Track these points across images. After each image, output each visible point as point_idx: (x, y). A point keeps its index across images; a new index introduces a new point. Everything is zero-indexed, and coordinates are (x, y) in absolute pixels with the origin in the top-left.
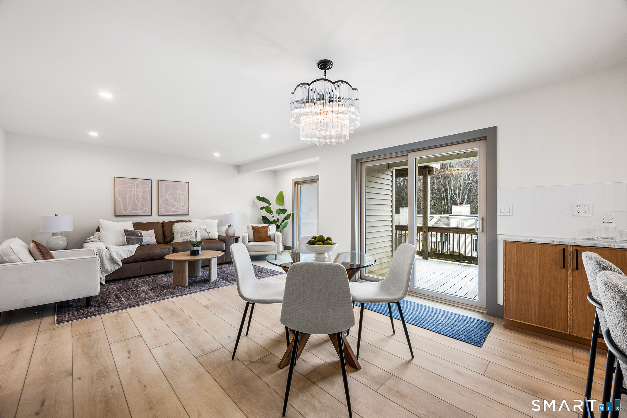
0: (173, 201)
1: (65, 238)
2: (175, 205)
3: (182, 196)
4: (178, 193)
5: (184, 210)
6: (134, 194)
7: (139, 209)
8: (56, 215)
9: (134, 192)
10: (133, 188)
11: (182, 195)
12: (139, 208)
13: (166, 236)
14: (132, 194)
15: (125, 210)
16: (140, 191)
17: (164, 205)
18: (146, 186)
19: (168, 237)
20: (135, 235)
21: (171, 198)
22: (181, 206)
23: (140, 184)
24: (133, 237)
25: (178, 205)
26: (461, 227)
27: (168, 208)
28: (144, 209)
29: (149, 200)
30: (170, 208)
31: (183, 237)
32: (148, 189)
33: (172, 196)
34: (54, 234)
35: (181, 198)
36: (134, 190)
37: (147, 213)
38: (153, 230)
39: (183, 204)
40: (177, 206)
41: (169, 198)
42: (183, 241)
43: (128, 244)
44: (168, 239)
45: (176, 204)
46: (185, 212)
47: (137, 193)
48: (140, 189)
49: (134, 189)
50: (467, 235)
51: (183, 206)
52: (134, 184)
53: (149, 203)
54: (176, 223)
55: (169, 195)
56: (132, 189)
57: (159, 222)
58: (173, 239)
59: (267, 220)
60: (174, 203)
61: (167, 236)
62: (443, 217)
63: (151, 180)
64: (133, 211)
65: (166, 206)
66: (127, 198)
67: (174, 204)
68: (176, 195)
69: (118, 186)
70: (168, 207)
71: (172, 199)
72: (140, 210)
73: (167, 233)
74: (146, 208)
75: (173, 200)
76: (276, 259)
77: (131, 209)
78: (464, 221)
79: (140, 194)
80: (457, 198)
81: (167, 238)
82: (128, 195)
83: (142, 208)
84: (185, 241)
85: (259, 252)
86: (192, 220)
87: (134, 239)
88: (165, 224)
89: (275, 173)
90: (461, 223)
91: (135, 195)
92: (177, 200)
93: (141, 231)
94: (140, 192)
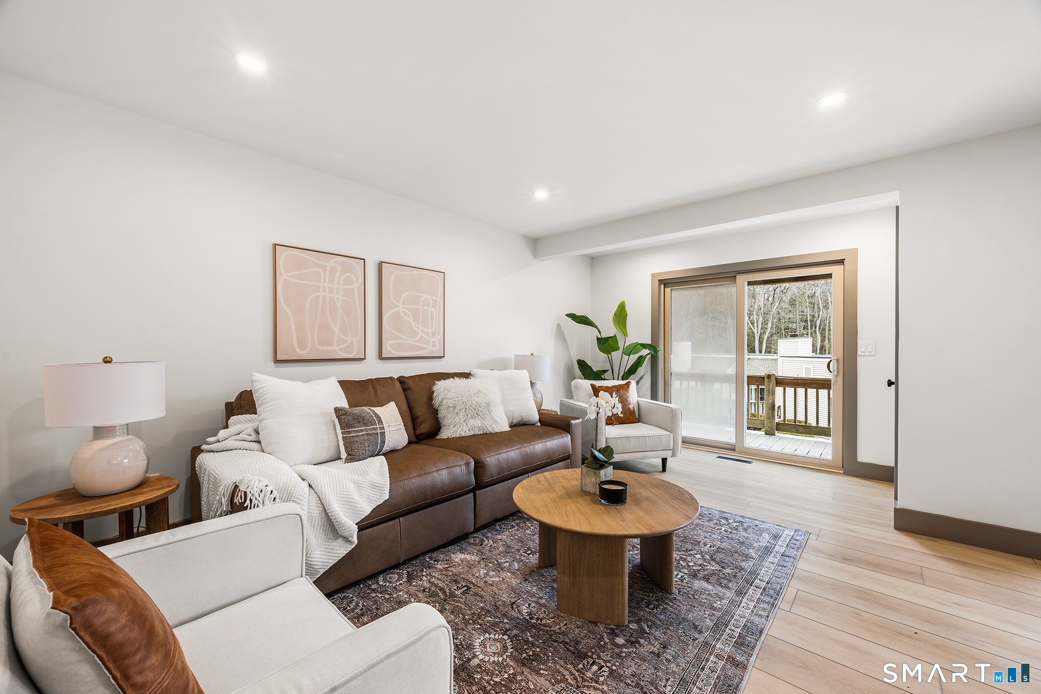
0: (411, 321)
1: (138, 445)
2: (417, 329)
3: (430, 309)
4: (422, 299)
5: (434, 345)
6: (324, 297)
7: (335, 343)
8: (107, 361)
9: (325, 291)
10: (322, 281)
11: (431, 305)
12: (336, 339)
13: (417, 417)
14: (319, 296)
15: (302, 346)
16: (338, 289)
17: (394, 332)
18: (352, 276)
19: (423, 422)
20: (366, 425)
21: (407, 311)
22: (427, 334)
23: (339, 268)
24: (362, 431)
25: (423, 331)
26: (804, 376)
27: (402, 339)
28: (346, 341)
29: (359, 315)
30: (406, 338)
31: (472, 422)
32: (357, 285)
33: (411, 307)
34: (99, 432)
35: (429, 313)
36: (324, 287)
37: (354, 353)
38: (392, 404)
39: (432, 329)
40: (421, 333)
41: (404, 312)
42: (472, 433)
43: (352, 457)
44: (424, 428)
45: (419, 329)
46: (436, 351)
47: (331, 295)
48: (338, 283)
49: (325, 282)
50: (808, 389)
51: (434, 334)
52: (324, 268)
53: (359, 324)
54: (439, 380)
55: (403, 303)
56: (318, 284)
57: (391, 378)
58: (437, 427)
59: (589, 369)
60: (414, 324)
61: (421, 419)
62: (753, 359)
63: (364, 260)
64: (320, 348)
65: (399, 334)
66: (307, 307)
67: (415, 328)
68: (419, 305)
69: (283, 272)
70: (402, 336)
71: (410, 315)
72: (337, 345)
73: (421, 410)
74: (352, 338)
75: (411, 317)
76: (664, 470)
77: (316, 342)
78: (812, 367)
79: (338, 299)
80: (754, 327)
81: (421, 424)
82: (309, 299)
83: (344, 337)
84: (477, 432)
85: (633, 454)
86: (474, 371)
87: (366, 437)
88: (410, 384)
89: (593, 261)
90: (804, 370)
91: (328, 299)
92: (421, 317)
93: (375, 409)
94: (338, 294)
